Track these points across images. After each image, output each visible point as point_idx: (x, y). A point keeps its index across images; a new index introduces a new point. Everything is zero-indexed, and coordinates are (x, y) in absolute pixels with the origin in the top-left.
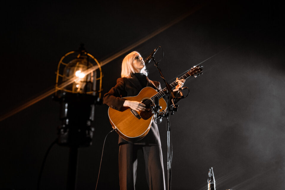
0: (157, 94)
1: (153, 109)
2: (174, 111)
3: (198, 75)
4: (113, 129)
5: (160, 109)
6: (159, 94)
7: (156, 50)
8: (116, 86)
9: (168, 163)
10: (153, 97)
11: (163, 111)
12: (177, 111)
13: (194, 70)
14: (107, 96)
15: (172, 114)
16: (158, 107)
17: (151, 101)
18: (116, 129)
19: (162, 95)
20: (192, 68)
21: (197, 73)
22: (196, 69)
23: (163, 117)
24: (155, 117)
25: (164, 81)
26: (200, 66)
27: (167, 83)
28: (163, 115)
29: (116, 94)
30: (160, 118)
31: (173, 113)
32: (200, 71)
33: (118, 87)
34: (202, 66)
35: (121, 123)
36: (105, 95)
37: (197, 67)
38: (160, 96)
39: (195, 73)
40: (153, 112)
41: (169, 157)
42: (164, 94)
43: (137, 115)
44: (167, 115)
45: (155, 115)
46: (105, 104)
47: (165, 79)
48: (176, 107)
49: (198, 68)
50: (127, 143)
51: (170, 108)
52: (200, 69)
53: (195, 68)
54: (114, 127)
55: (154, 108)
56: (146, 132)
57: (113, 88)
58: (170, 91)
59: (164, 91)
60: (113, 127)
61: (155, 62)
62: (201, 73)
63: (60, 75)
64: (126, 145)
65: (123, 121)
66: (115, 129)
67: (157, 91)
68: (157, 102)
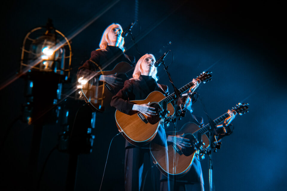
0: (165, 99)
1: (161, 114)
2: (182, 116)
3: (207, 81)
4: (119, 132)
5: (168, 113)
6: (167, 99)
7: (166, 54)
8: (124, 88)
9: (173, 168)
10: (161, 101)
11: (171, 116)
12: (184, 116)
13: (203, 76)
14: (116, 99)
15: (179, 119)
16: (166, 112)
17: (159, 105)
18: (123, 133)
19: (170, 100)
20: (201, 74)
21: (206, 79)
22: (205, 75)
23: (170, 121)
24: (162, 121)
25: (173, 85)
26: (210, 72)
27: (176, 88)
28: (170, 120)
29: (124, 97)
30: (168, 123)
31: (181, 119)
32: (209, 77)
33: (126, 90)
34: (211, 72)
35: (128, 127)
36: (113, 98)
37: (206, 73)
38: (168, 101)
39: (205, 79)
40: (161, 116)
41: (175, 163)
42: (172, 99)
43: (144, 119)
44: (174, 121)
45: (162, 120)
46: (113, 107)
47: (173, 84)
48: (184, 112)
49: (208, 74)
50: (133, 147)
51: (177, 113)
52: (209, 75)
53: (205, 73)
54: (121, 131)
55: (161, 112)
56: (153, 137)
57: (121, 90)
58: (178, 96)
59: (172, 96)
60: (119, 130)
61: (164, 66)
62: (210, 79)
63: (26, 51)
64: (133, 149)
65: (130, 125)
66: (121, 133)
67: (165, 95)
68: (165, 107)
